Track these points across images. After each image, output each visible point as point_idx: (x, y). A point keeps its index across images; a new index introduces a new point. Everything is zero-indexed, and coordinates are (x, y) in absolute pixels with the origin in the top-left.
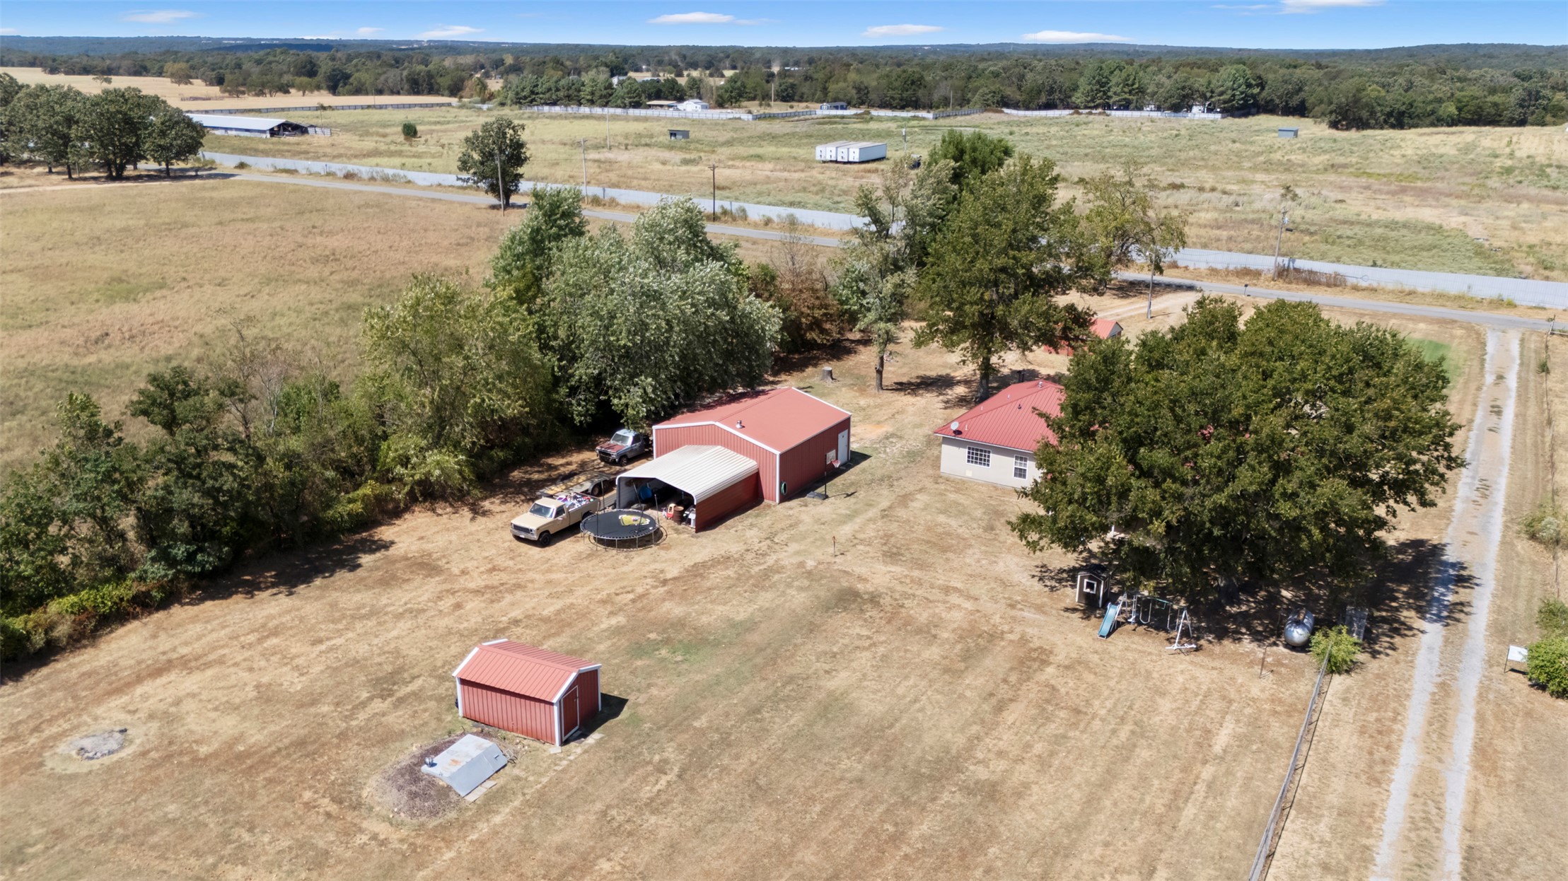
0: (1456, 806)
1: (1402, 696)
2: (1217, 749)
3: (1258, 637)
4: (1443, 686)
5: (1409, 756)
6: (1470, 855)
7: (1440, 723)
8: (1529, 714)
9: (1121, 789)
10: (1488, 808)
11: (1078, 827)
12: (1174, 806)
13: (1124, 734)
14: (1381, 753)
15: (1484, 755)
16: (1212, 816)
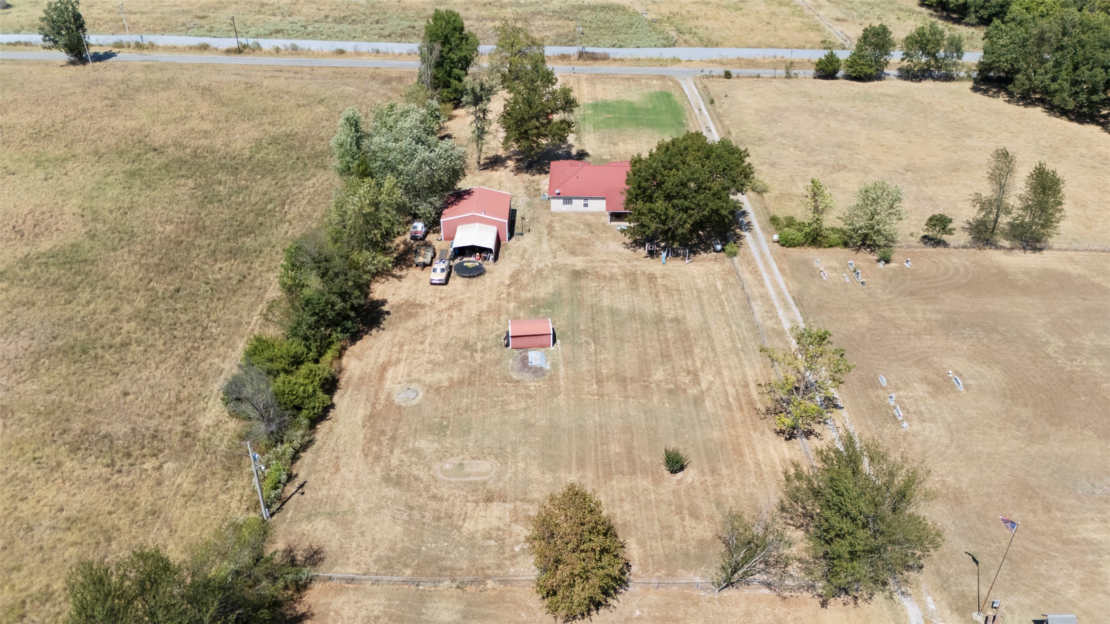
0: (783, 286)
1: (753, 259)
2: (720, 289)
3: (705, 251)
4: (761, 253)
5: (765, 276)
6: (794, 298)
7: (766, 264)
8: (784, 255)
9: (707, 309)
10: (790, 285)
11: (706, 322)
12: (723, 309)
13: (695, 293)
14: (759, 278)
15: (782, 270)
16: (733, 308)
